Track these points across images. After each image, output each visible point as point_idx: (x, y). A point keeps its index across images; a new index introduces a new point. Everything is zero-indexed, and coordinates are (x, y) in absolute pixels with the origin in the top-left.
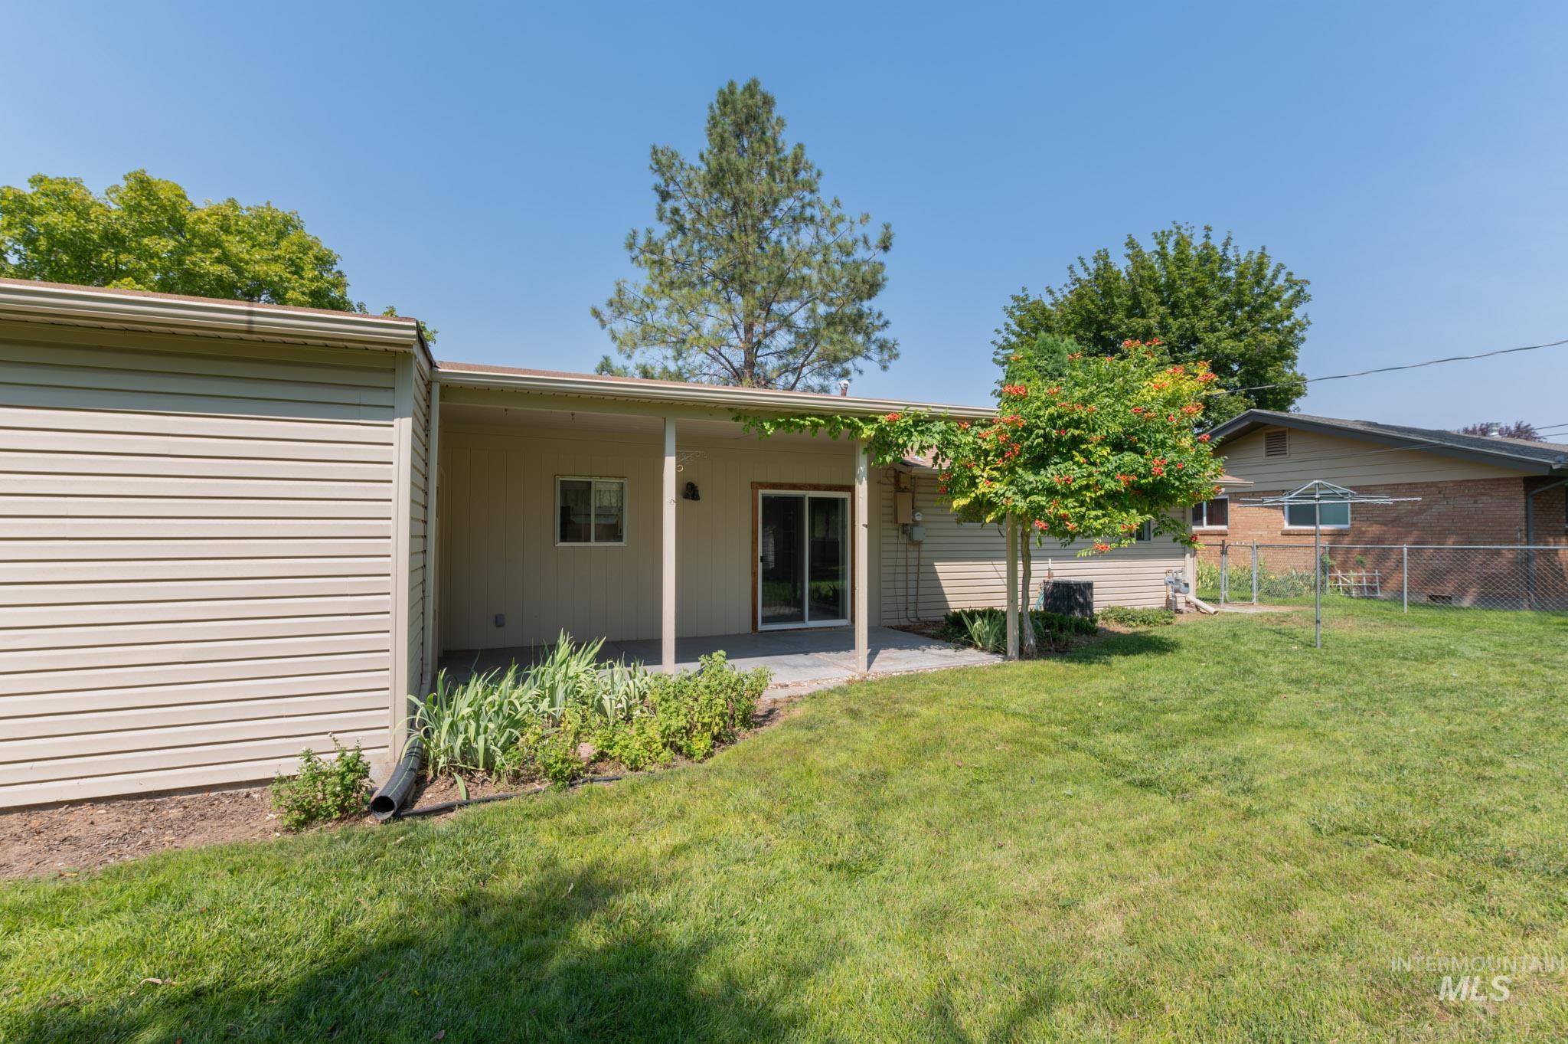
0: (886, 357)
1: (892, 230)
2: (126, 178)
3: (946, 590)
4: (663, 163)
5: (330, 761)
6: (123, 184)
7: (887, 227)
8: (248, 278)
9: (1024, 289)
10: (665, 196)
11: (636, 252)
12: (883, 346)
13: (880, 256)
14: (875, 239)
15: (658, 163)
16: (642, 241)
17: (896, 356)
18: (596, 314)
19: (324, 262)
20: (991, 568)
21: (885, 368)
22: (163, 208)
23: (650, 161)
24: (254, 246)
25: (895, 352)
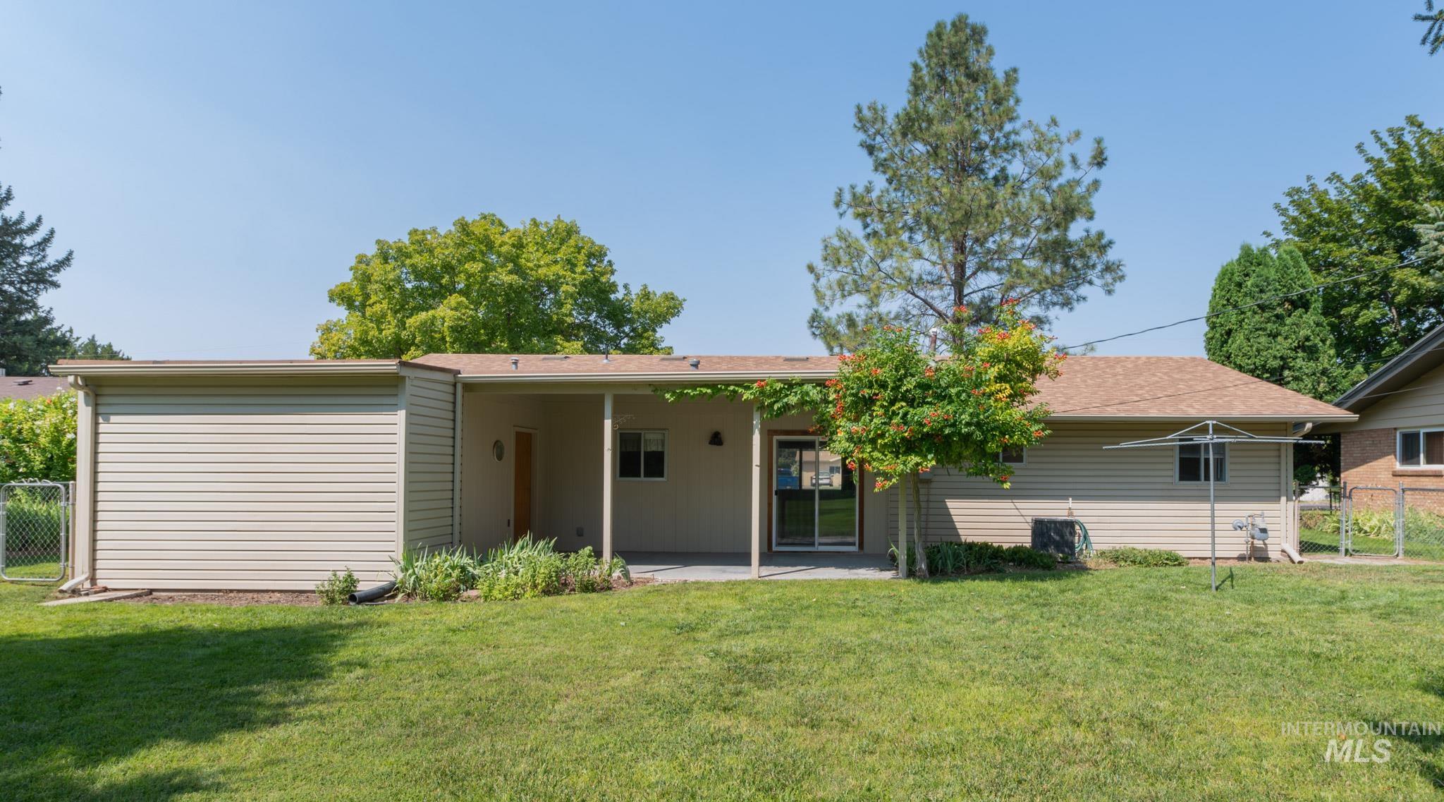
0: (1110, 280)
1: (1103, 145)
2: (454, 225)
3: (958, 525)
4: (868, 120)
5: (342, 575)
6: (453, 229)
7: (1099, 142)
8: (532, 281)
9: (1309, 178)
10: (871, 150)
11: (844, 207)
12: (1108, 268)
13: (1090, 174)
14: (1085, 157)
15: (861, 120)
16: (847, 197)
17: (1122, 278)
18: (811, 269)
19: (597, 254)
20: (1011, 505)
21: (1109, 292)
22: (478, 239)
23: (855, 121)
24: (545, 253)
25: (1120, 273)
